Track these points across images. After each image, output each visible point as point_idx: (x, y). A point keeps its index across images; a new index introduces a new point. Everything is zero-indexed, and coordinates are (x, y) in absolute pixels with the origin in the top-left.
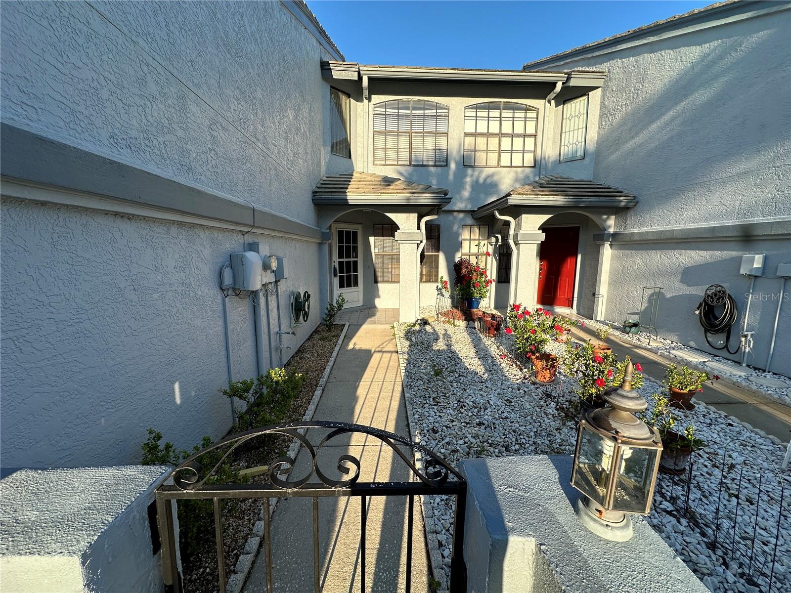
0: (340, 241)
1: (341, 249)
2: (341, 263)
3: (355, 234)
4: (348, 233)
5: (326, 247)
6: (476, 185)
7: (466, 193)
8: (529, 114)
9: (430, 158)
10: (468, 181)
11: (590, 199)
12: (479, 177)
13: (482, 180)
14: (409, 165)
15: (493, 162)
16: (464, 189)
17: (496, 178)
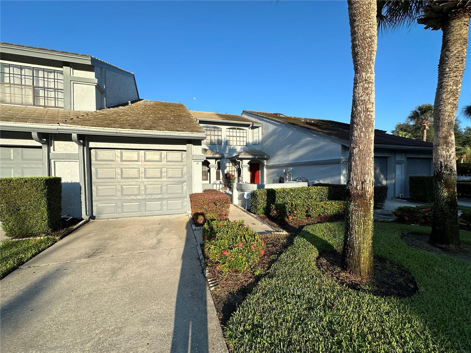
6: (230, 149)
7: (227, 152)
8: (245, 131)
9: (216, 142)
10: (228, 148)
11: (258, 156)
12: (230, 147)
13: (231, 148)
14: (211, 144)
15: (235, 144)
16: (226, 151)
17: (236, 148)
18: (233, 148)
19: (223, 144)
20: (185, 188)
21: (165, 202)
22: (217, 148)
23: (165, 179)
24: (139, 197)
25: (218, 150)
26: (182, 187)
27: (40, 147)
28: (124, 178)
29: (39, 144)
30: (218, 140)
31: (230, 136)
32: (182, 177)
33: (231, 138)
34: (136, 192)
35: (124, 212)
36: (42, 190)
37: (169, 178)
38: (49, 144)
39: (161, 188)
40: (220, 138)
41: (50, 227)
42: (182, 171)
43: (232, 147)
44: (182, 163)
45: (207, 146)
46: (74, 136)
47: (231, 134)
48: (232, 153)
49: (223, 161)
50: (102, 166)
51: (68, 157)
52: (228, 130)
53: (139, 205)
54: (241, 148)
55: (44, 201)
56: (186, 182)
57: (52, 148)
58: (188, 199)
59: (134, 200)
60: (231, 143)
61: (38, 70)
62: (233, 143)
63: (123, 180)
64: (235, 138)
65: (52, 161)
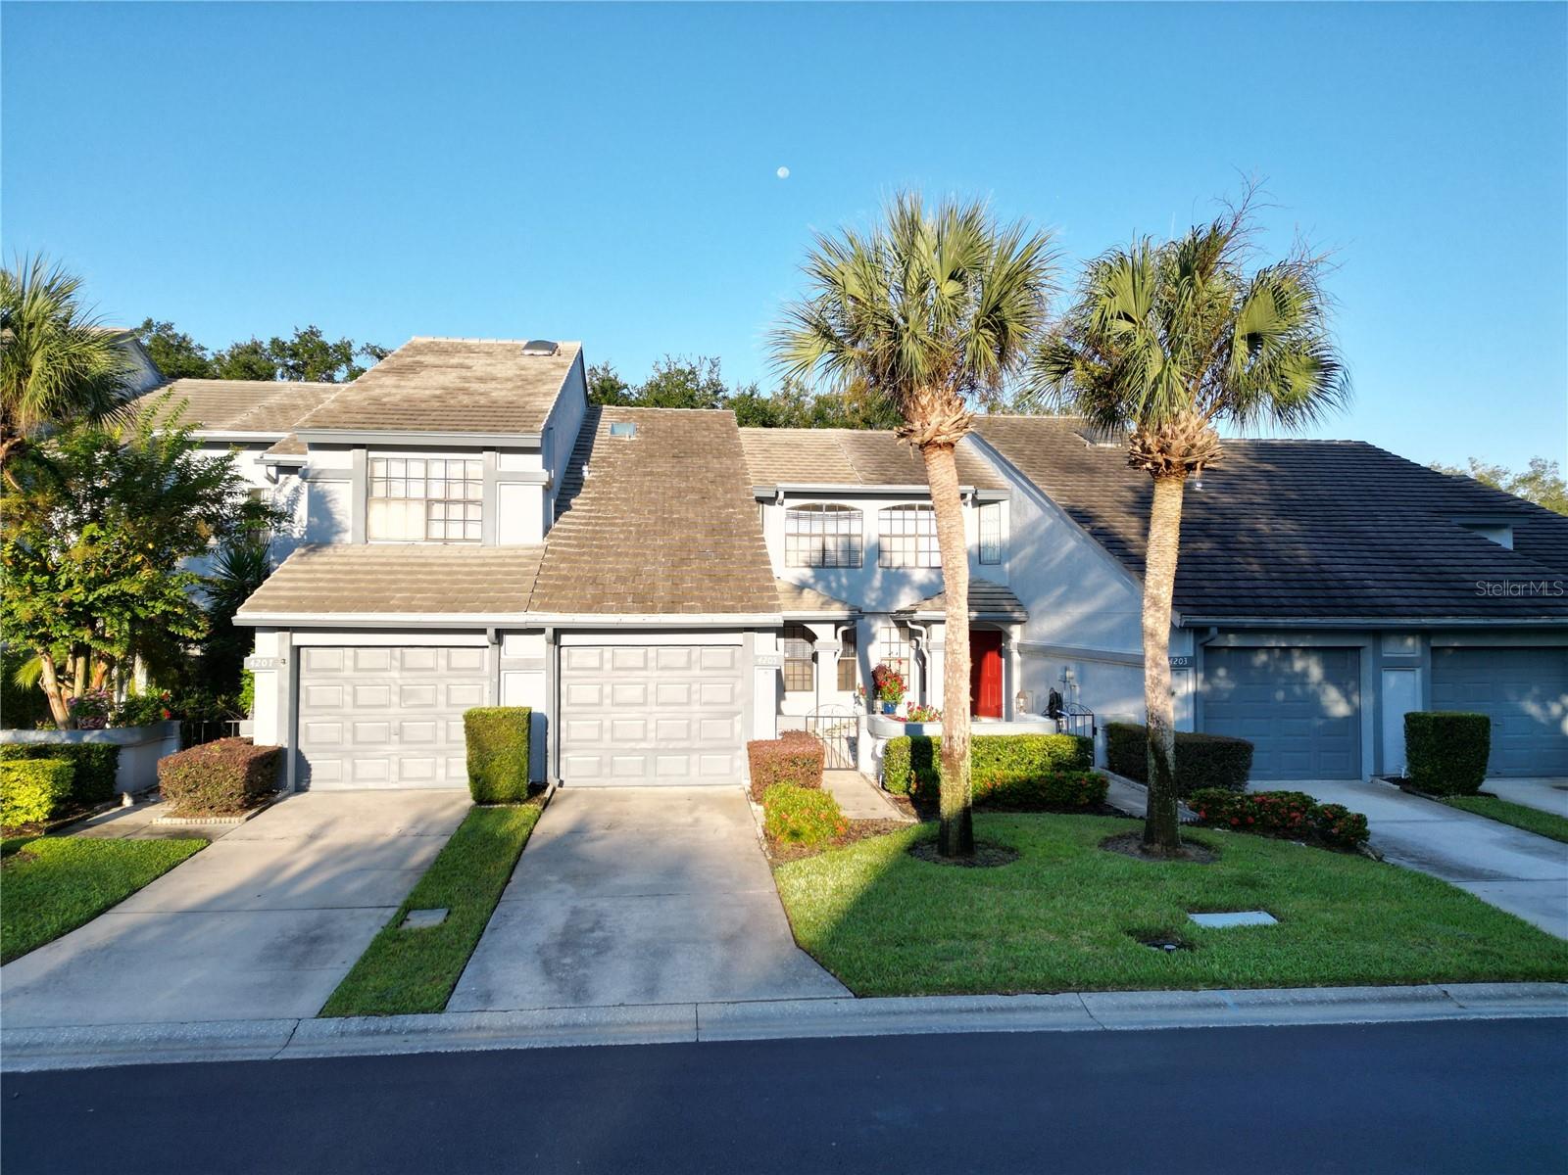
9: (844, 560)
14: (824, 567)
20: (738, 727)
21: (695, 757)
23: (696, 707)
24: (643, 745)
25: (843, 593)
26: (732, 725)
28: (618, 705)
30: (849, 549)
31: (891, 536)
32: (732, 703)
33: (897, 543)
34: (639, 735)
35: (617, 776)
37: (706, 704)
38: (500, 643)
39: (689, 726)
40: (855, 541)
42: (732, 689)
44: (733, 672)
46: (550, 632)
47: (898, 530)
50: (579, 681)
51: (527, 665)
52: (886, 514)
53: (645, 762)
56: (739, 713)
57: (502, 649)
58: (744, 753)
59: (635, 750)
60: (897, 559)
63: (616, 709)
64: (910, 543)
65: (502, 673)
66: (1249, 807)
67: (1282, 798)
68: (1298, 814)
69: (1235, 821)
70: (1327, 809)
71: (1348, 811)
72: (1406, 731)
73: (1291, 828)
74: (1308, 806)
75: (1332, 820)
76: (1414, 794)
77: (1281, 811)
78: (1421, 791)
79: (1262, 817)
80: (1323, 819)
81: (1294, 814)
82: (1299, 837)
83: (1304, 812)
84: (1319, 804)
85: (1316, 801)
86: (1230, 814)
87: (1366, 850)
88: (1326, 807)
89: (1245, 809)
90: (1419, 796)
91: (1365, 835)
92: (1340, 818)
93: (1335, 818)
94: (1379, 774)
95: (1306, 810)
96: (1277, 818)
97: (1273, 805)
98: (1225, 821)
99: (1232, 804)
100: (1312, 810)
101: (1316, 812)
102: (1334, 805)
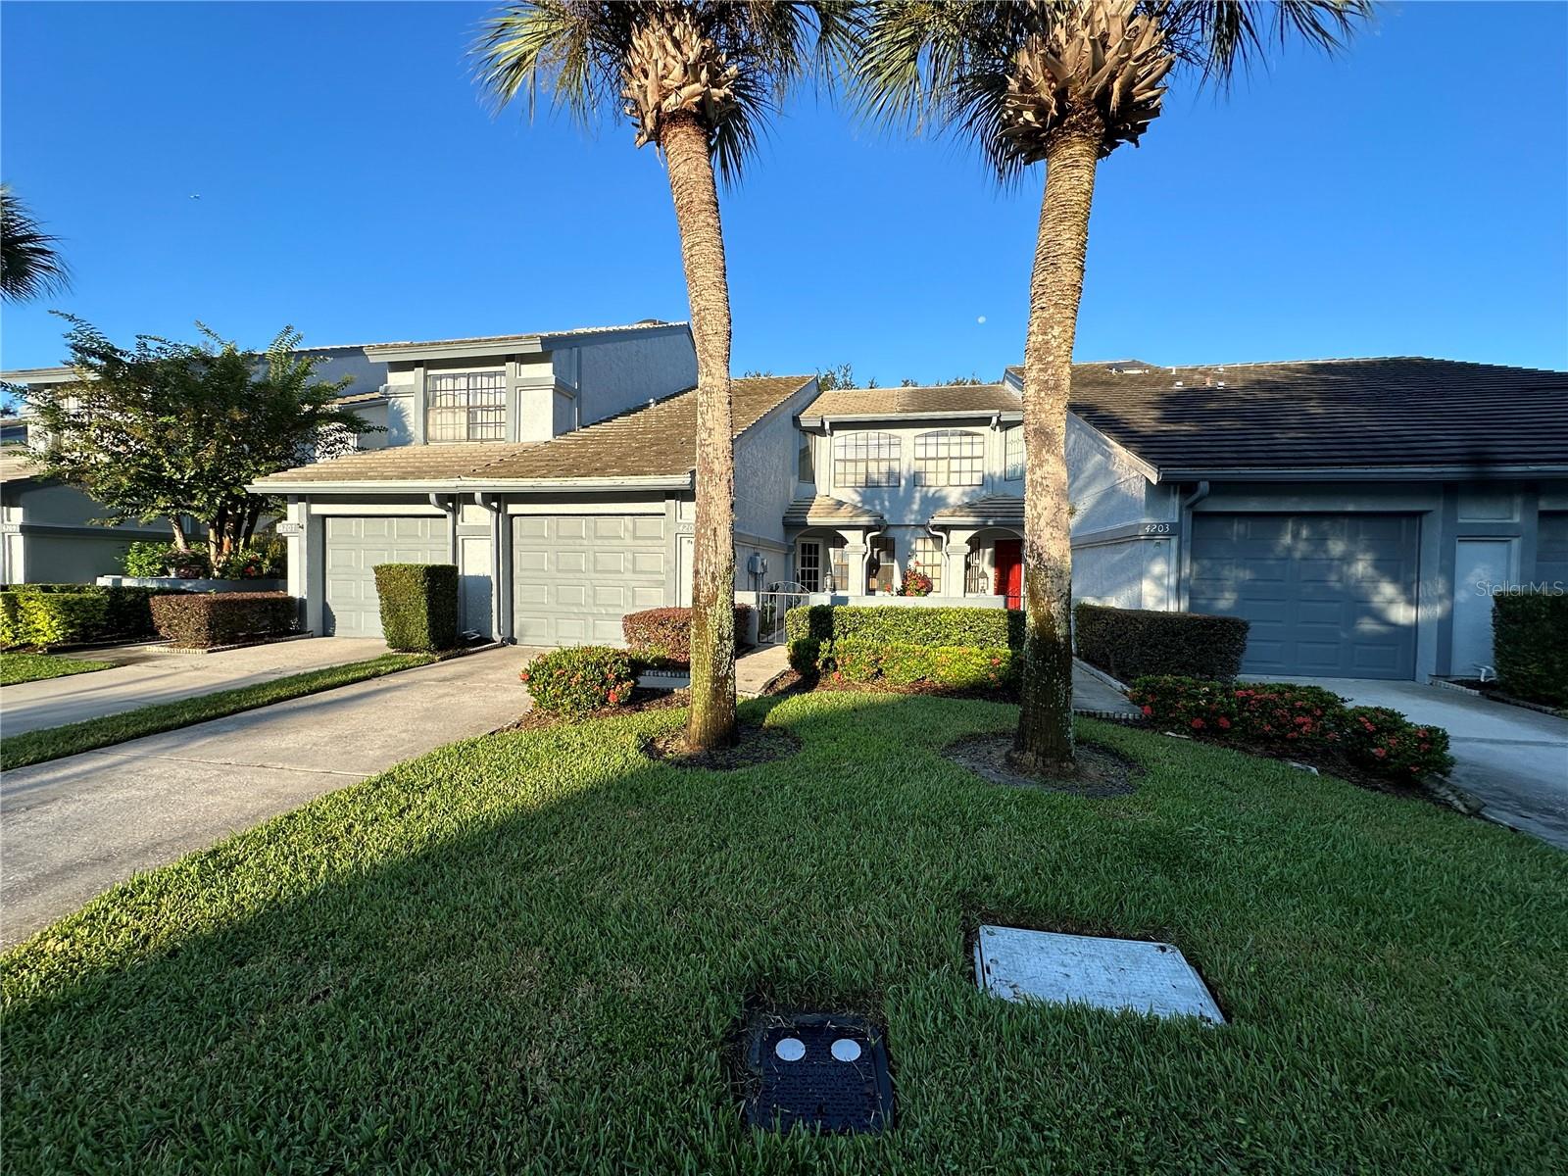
0: (803, 552)
1: (803, 559)
2: (803, 572)
3: (817, 546)
4: (810, 545)
5: (791, 556)
6: (925, 499)
7: (915, 507)
8: (976, 439)
9: (884, 480)
10: (918, 495)
11: (999, 519)
12: (927, 492)
13: (930, 495)
14: (866, 486)
15: (943, 481)
16: (914, 503)
17: (944, 492)
18: (937, 495)
19: (903, 482)
22: (886, 496)
23: (629, 575)
24: (583, 610)
25: (887, 503)
26: (661, 593)
27: (445, 516)
28: (562, 571)
29: (443, 512)
30: (890, 473)
31: (926, 459)
32: (662, 572)
33: (931, 465)
34: (579, 600)
36: (422, 583)
37: (638, 572)
38: (455, 511)
39: (623, 593)
40: (895, 465)
41: (433, 640)
43: (932, 490)
44: (661, 542)
45: (857, 491)
46: (478, 497)
47: (931, 453)
48: (931, 509)
49: (905, 536)
50: (528, 548)
51: (478, 532)
52: (922, 440)
53: (584, 626)
54: (964, 494)
55: (423, 599)
56: (666, 581)
57: (460, 516)
60: (930, 479)
61: (475, 375)
62: (937, 479)
63: (559, 575)
64: (943, 464)
65: (460, 539)
66: (1221, 703)
67: (1281, 694)
68: (1308, 719)
69: (1198, 723)
70: (1363, 715)
71: (1408, 720)
72: (1494, 617)
73: (1294, 741)
74: (1327, 707)
75: (1372, 734)
76: (1508, 703)
77: (1278, 712)
78: (1518, 698)
79: (1243, 720)
80: (1354, 731)
81: (1299, 720)
82: (1305, 756)
83: (1320, 718)
84: (1349, 706)
85: (1343, 700)
86: (1189, 712)
87: (1442, 791)
88: (1361, 712)
89: (1214, 707)
90: (1518, 705)
91: (1444, 765)
92: (1391, 732)
93: (1379, 730)
94: (1444, 673)
95: (1323, 714)
96: (1269, 723)
97: (1263, 704)
98: (1182, 722)
99: (1195, 698)
100: (1334, 716)
101: (1342, 719)
102: (1377, 709)
